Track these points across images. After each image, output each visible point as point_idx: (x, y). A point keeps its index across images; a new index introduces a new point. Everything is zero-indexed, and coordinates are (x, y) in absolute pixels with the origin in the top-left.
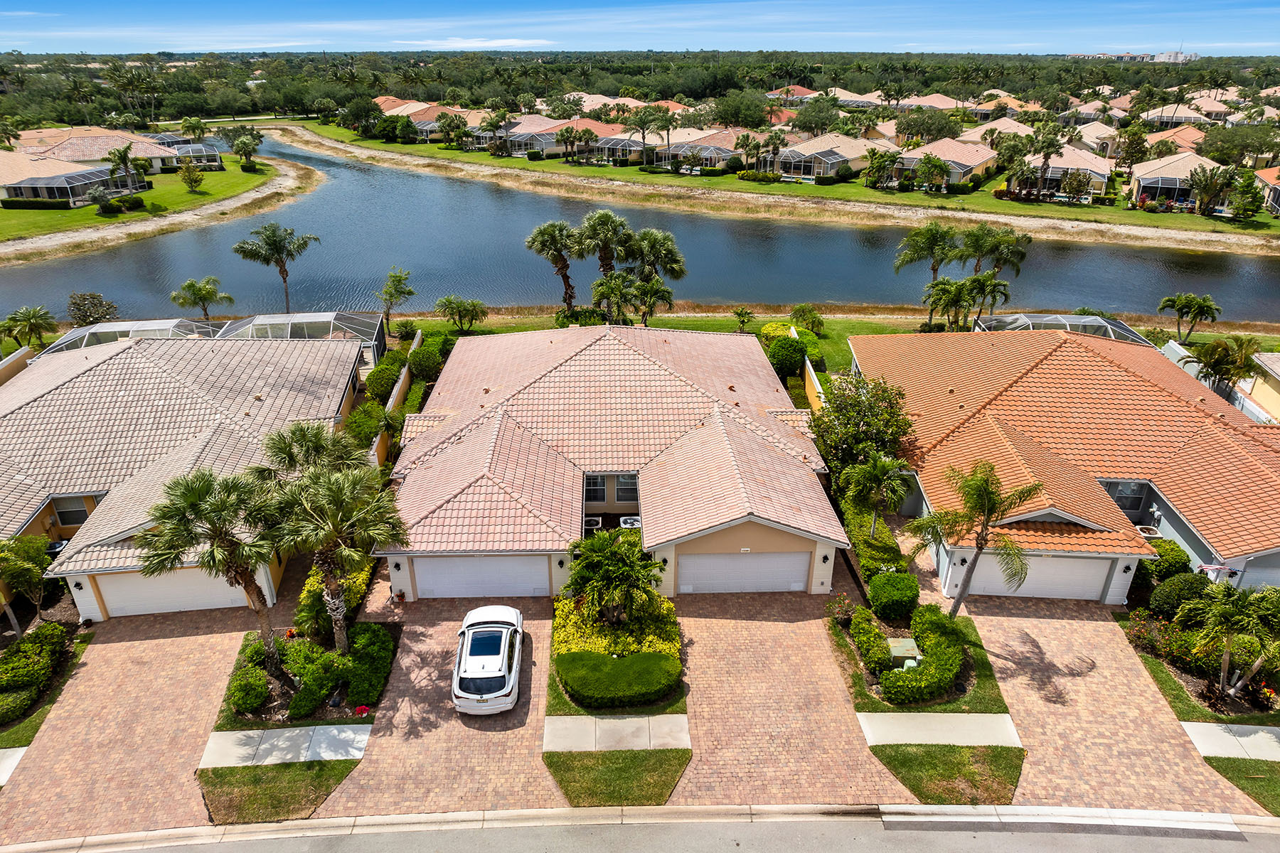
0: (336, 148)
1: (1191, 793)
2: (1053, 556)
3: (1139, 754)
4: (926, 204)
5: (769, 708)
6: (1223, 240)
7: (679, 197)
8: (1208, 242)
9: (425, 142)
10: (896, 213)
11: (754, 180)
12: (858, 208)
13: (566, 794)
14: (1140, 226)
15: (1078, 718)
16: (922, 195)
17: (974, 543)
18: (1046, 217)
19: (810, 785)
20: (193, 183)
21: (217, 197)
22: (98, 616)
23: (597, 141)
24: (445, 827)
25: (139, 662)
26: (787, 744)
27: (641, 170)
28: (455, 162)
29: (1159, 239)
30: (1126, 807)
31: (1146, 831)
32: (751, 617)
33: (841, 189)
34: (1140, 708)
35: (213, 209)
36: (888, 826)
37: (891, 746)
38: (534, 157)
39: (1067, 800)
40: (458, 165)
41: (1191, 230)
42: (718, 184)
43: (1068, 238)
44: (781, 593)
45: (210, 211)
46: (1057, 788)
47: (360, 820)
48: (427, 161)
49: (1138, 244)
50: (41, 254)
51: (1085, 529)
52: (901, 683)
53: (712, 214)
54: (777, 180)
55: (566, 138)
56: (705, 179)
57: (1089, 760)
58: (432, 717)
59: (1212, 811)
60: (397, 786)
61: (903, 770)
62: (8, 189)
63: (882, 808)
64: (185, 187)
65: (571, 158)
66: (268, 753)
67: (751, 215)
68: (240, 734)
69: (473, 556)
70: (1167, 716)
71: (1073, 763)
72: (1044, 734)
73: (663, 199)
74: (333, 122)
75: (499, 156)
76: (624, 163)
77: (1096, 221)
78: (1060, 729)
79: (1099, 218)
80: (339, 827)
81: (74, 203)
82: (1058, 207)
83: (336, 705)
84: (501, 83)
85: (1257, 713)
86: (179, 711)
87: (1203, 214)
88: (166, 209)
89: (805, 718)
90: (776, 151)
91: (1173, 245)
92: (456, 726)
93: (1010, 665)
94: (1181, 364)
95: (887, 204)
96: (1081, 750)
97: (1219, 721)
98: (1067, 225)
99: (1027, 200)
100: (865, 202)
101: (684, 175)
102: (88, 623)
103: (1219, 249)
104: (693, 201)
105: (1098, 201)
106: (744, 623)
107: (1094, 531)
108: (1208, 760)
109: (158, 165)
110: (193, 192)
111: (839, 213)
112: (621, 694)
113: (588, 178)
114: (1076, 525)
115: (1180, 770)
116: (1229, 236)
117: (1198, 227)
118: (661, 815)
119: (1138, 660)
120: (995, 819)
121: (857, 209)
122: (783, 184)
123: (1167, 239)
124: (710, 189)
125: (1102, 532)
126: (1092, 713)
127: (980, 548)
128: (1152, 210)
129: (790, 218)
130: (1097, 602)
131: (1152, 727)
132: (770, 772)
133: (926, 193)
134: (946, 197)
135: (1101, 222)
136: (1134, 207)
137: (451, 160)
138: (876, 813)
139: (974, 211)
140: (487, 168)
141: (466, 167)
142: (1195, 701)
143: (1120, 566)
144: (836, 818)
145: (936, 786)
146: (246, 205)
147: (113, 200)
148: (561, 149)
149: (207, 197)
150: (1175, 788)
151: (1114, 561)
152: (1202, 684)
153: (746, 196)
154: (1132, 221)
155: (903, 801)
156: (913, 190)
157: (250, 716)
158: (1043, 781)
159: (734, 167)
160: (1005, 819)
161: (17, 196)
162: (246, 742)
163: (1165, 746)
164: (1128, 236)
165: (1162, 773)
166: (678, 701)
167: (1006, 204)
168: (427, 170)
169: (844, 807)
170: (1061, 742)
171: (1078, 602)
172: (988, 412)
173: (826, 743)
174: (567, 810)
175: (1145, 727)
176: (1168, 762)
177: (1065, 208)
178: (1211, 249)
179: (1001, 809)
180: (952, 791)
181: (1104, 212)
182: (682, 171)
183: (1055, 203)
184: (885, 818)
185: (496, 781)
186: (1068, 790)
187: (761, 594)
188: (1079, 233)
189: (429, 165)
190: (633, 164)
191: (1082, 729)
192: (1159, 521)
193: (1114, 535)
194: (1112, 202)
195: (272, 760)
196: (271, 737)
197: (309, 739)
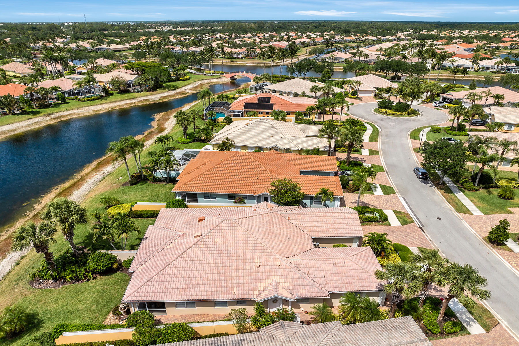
66: (469, 318)
68: (468, 327)
87: (13, 114)
162: (470, 325)
195: (471, 317)
196: (464, 320)
197: (458, 310)
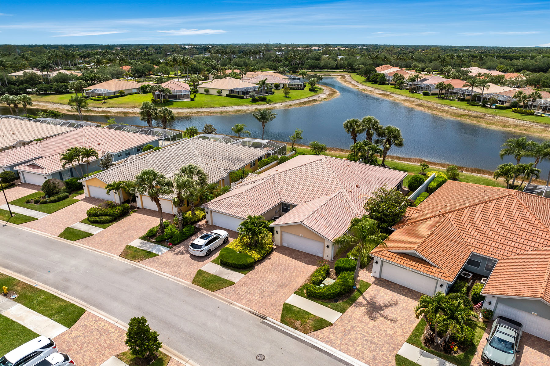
2: (411, 271)
3: (373, 343)
5: (269, 282)
9: (388, 84)
11: (519, 113)
13: (194, 280)
19: (256, 304)
20: (286, 93)
21: (293, 99)
22: (141, 207)
23: (453, 89)
25: (139, 219)
26: (263, 292)
27: (468, 103)
30: (344, 353)
32: (296, 259)
37: (290, 305)
38: (425, 94)
40: (393, 95)
42: (500, 113)
44: (315, 256)
45: (287, 104)
46: (329, 338)
47: (146, 267)
48: (383, 92)
50: (227, 112)
54: (532, 114)
55: (441, 86)
56: (495, 110)
57: (352, 336)
58: (185, 252)
60: (161, 263)
61: (285, 312)
62: (230, 91)
63: (268, 318)
64: (284, 95)
65: (440, 96)
66: (144, 247)
67: (504, 129)
68: (142, 241)
69: (226, 215)
71: (345, 335)
73: (468, 117)
75: (413, 92)
76: (462, 100)
80: (141, 266)
81: (246, 97)
83: (167, 242)
85: (443, 353)
86: (136, 232)
88: (273, 102)
89: (276, 289)
90: (534, 100)
92: (188, 256)
93: (365, 302)
101: (488, 107)
102: (138, 208)
104: (481, 120)
107: (431, 265)
108: (398, 356)
109: (282, 86)
110: (286, 97)
112: (229, 262)
115: (382, 353)
118: (209, 294)
122: (534, 116)
124: (494, 115)
131: (392, 339)
132: (249, 297)
137: (392, 93)
138: (264, 318)
142: (422, 339)
143: (439, 284)
144: (251, 314)
146: (300, 103)
147: (257, 97)
148: (437, 91)
149: (289, 99)
150: (372, 356)
155: (276, 319)
158: (327, 334)
159: (513, 106)
160: (299, 337)
161: (232, 93)
162: (141, 243)
163: (387, 346)
165: (373, 351)
166: (247, 271)
168: (380, 95)
169: (256, 313)
172: (447, 216)
173: (274, 297)
174: (190, 283)
175: (389, 338)
176: (381, 349)
179: (302, 334)
180: (293, 323)
182: (487, 105)
184: (265, 320)
185: (182, 271)
186: (331, 340)
187: (308, 254)
189: (382, 94)
190: (467, 100)
195: (143, 248)
196: (148, 244)
197: (154, 247)
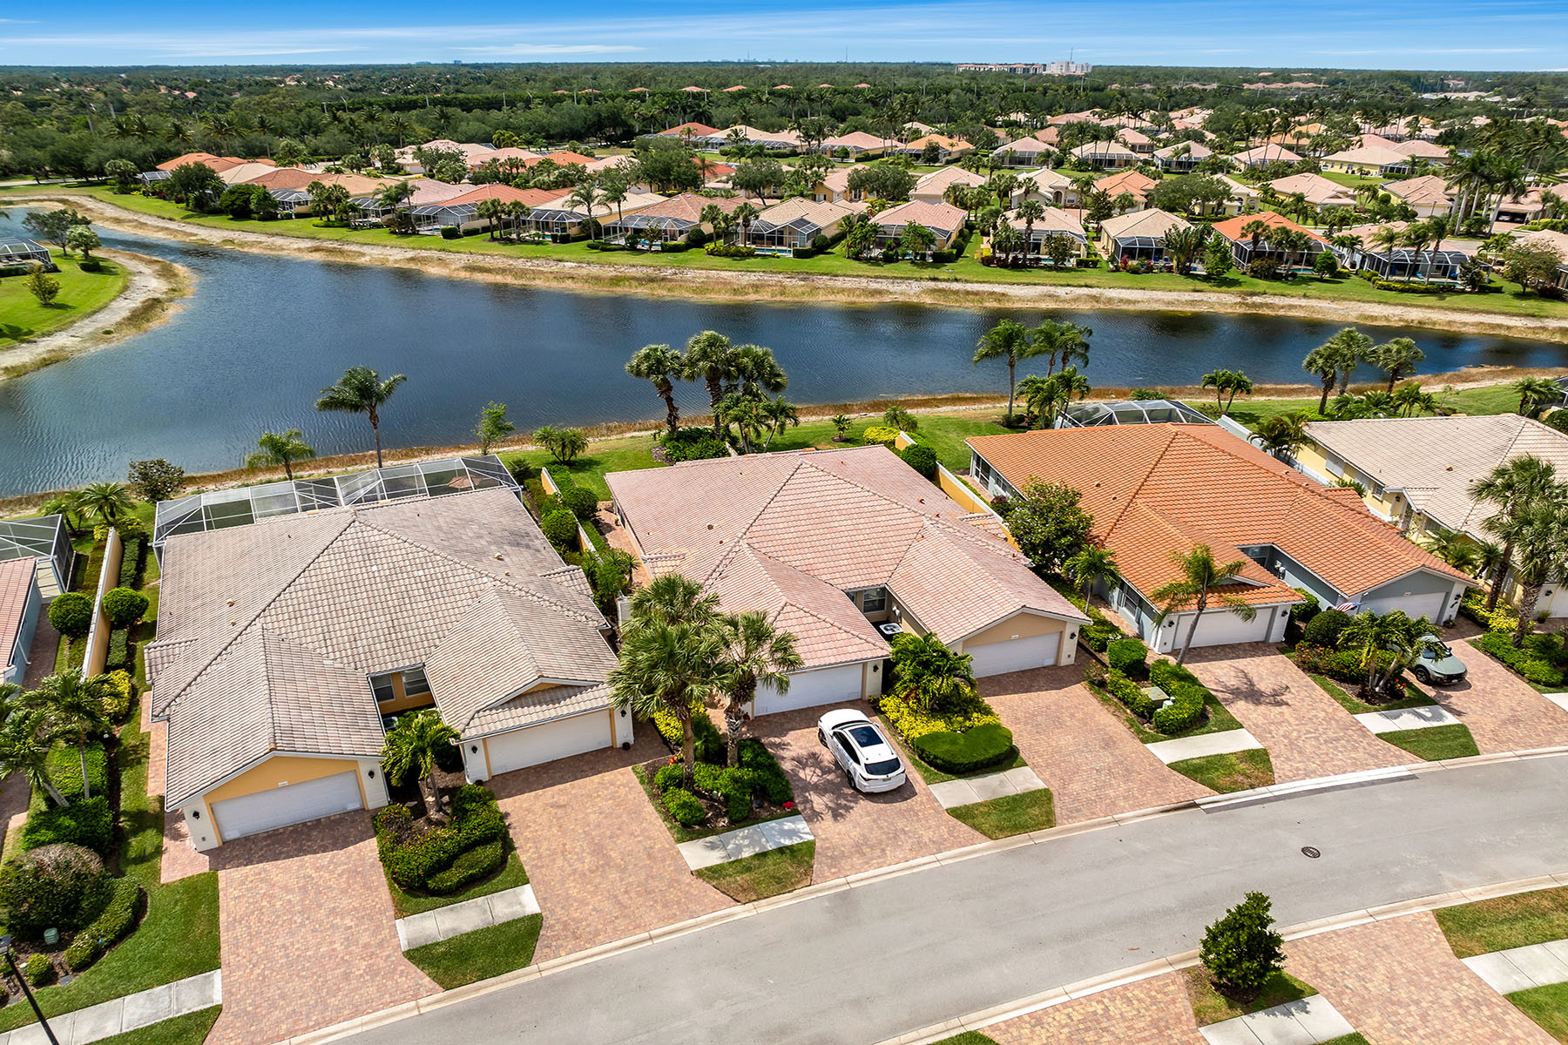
0: (167, 229)
1: (1377, 758)
2: (1226, 611)
3: (1337, 740)
4: (917, 275)
5: (1083, 751)
6: (1205, 299)
7: (652, 280)
8: (1192, 302)
9: (288, 217)
10: (891, 288)
11: (727, 255)
12: (849, 283)
13: (983, 833)
14: (1129, 288)
15: (1290, 724)
16: (909, 266)
17: (1196, 606)
18: (1039, 284)
19: (1143, 796)
20: (46, 293)
21: (84, 310)
22: (485, 776)
23: (529, 214)
24: (915, 870)
26: (1110, 772)
27: (590, 247)
28: (348, 243)
29: (1149, 301)
31: (1361, 784)
32: (1027, 691)
33: (822, 261)
34: (1324, 710)
35: (87, 327)
36: (1208, 811)
37: (1182, 762)
38: (450, 234)
39: (1307, 775)
40: (354, 248)
41: (1174, 290)
42: (686, 261)
43: (1067, 306)
44: (1038, 669)
45: (88, 330)
46: (1298, 769)
48: (310, 244)
49: (1131, 307)
51: (1253, 587)
52: (1171, 717)
53: (696, 298)
54: (750, 254)
55: (492, 212)
57: (1309, 749)
58: (843, 802)
59: (1393, 766)
60: (857, 852)
61: (1199, 776)
63: (1197, 801)
64: (37, 299)
65: (496, 235)
66: (739, 849)
67: (740, 298)
68: (701, 842)
69: (805, 672)
70: (1343, 713)
71: (1300, 752)
72: (1273, 737)
73: (634, 283)
74: (135, 190)
75: (403, 235)
76: (565, 240)
77: (1086, 286)
78: (1281, 732)
79: (1089, 282)
80: (837, 886)
82: (1047, 273)
83: (760, 807)
84: (341, 131)
85: (1396, 701)
87: (1181, 273)
88: (31, 332)
89: (1112, 754)
90: (747, 223)
91: (1163, 308)
92: (864, 804)
93: (1227, 695)
94: (1249, 442)
95: (877, 277)
96: (1301, 743)
97: (1376, 710)
98: (1061, 291)
99: (1016, 266)
100: (853, 276)
101: (642, 251)
102: (481, 784)
103: (1204, 309)
104: (670, 285)
105: (1081, 264)
106: (1024, 696)
107: (1258, 588)
108: (1378, 735)
110: (46, 305)
111: (833, 291)
112: (982, 758)
113: (531, 259)
114: (1245, 584)
115: (1365, 744)
116: (1209, 295)
117: (1180, 287)
118: (1058, 833)
119: (1309, 679)
120: (1270, 795)
121: (848, 285)
122: (759, 259)
123: (1157, 301)
124: (680, 268)
125: (1264, 587)
126: (1296, 719)
127: (1201, 610)
128: (1135, 271)
129: (782, 298)
130: (1263, 642)
131: (1337, 721)
132: (1111, 793)
133: (913, 262)
134: (933, 265)
135: (1091, 287)
136: (1117, 270)
137: (341, 241)
138: (1195, 805)
139: (967, 281)
140: (395, 251)
141: (365, 249)
142: (1356, 700)
143: (1279, 612)
145: (1224, 781)
146: (128, 319)
148: (484, 223)
149: (72, 312)
150: (1367, 756)
151: (1274, 609)
152: (1358, 688)
153: (723, 274)
154: (1120, 284)
155: (1208, 795)
156: (898, 260)
157: (697, 827)
158: (1287, 767)
159: (697, 240)
160: (1276, 794)
162: (712, 847)
163: (1350, 732)
164: (1121, 301)
165: (1355, 749)
166: (1017, 758)
167: (994, 271)
168: (316, 255)
169: (1173, 806)
170: (1286, 741)
171: (1250, 644)
172: (1139, 501)
173: (1136, 768)
174: (991, 843)
175: (1333, 722)
176: (1355, 741)
177: (1054, 273)
178: (1197, 309)
179: (1271, 788)
180: (1235, 782)
181: (1091, 275)
182: (639, 247)
183: (1041, 267)
184: (1202, 807)
185: (927, 835)
186: (1305, 769)
187: (1024, 672)
188: (1076, 299)
189: (317, 250)
190: (578, 240)
191: (1295, 730)
192: (1284, 574)
193: (1273, 589)
194: (1095, 264)
196: (729, 839)
